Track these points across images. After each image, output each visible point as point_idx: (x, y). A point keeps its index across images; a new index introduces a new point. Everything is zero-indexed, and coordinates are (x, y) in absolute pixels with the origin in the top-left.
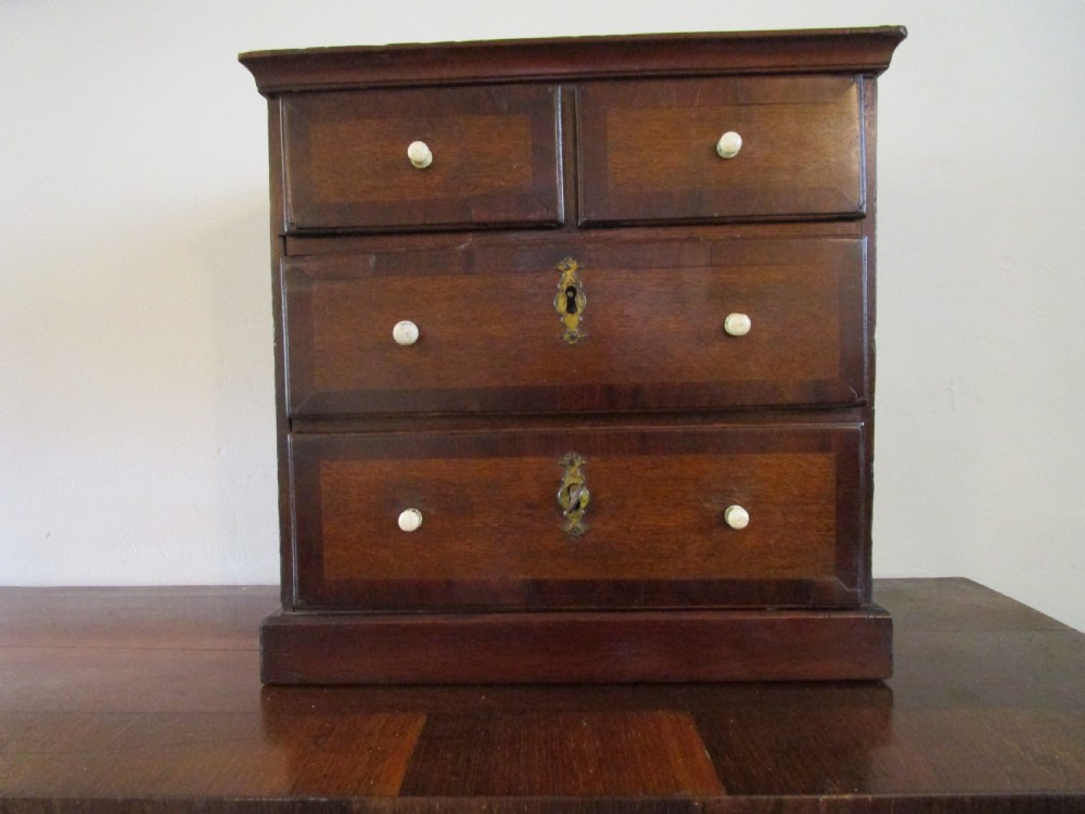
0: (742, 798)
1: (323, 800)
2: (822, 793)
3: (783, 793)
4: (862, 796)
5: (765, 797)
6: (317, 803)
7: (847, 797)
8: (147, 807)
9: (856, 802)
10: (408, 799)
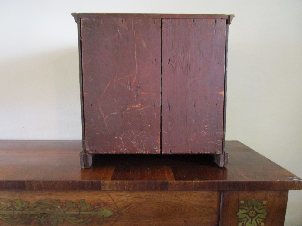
0: (178, 181)
1: (96, 181)
2: (194, 180)
3: (186, 180)
4: (201, 181)
5: (183, 181)
6: (94, 182)
7: (198, 181)
8: (60, 183)
9: (200, 182)
10: (113, 181)
